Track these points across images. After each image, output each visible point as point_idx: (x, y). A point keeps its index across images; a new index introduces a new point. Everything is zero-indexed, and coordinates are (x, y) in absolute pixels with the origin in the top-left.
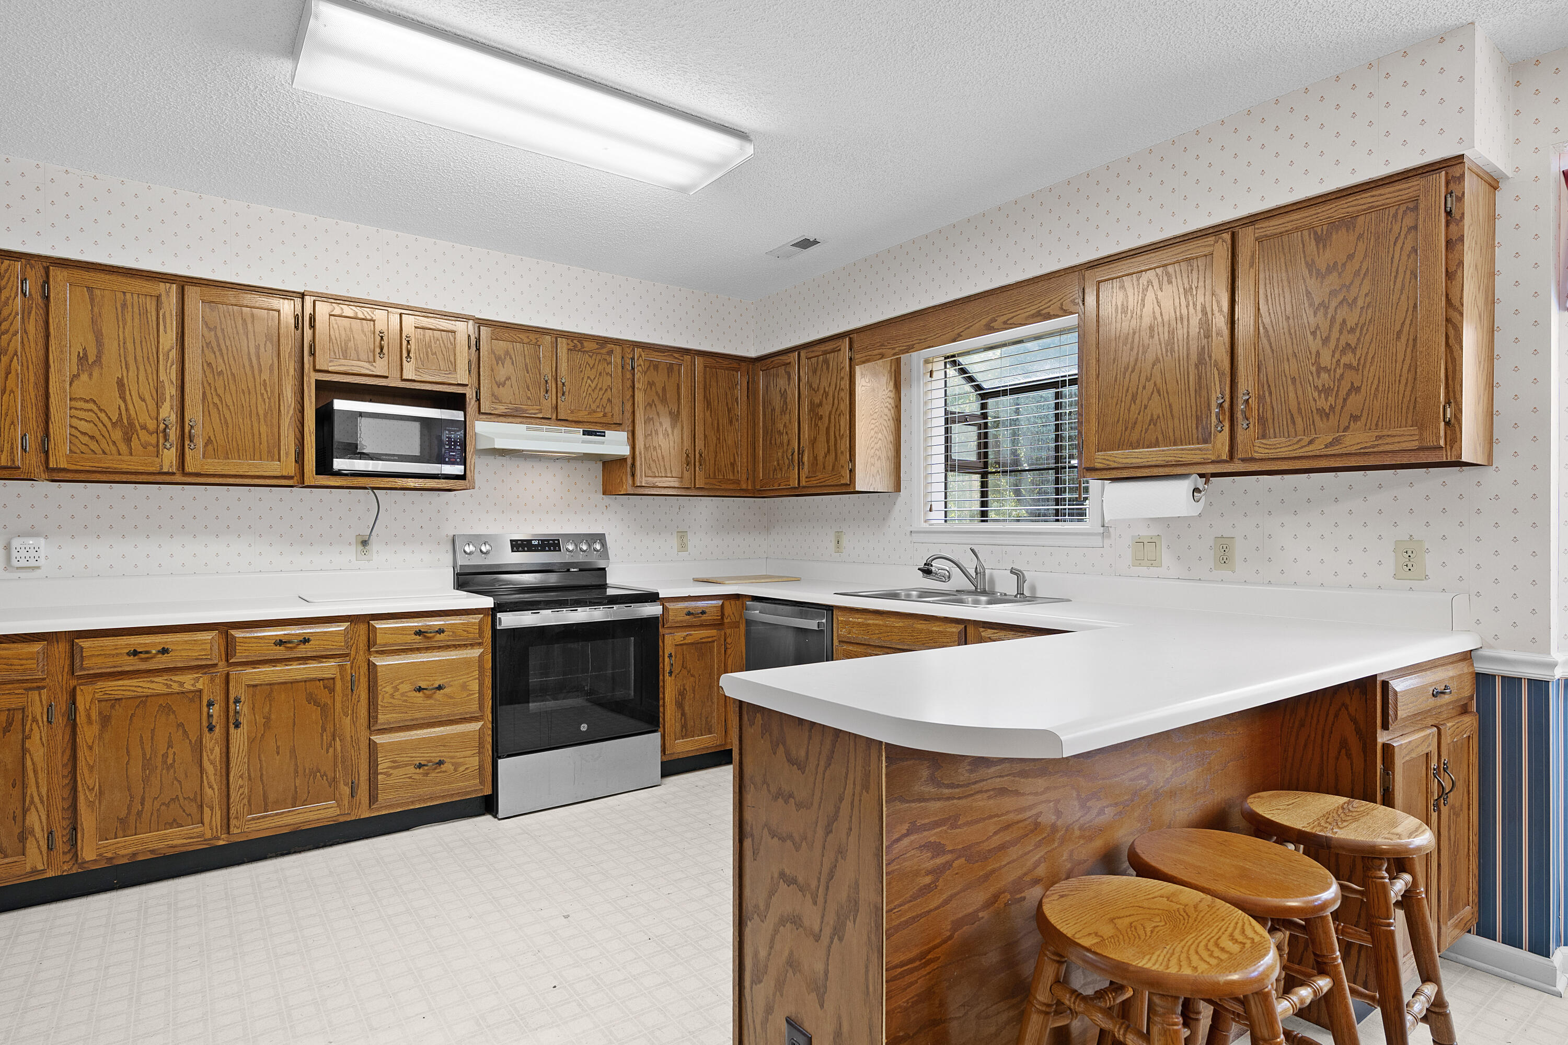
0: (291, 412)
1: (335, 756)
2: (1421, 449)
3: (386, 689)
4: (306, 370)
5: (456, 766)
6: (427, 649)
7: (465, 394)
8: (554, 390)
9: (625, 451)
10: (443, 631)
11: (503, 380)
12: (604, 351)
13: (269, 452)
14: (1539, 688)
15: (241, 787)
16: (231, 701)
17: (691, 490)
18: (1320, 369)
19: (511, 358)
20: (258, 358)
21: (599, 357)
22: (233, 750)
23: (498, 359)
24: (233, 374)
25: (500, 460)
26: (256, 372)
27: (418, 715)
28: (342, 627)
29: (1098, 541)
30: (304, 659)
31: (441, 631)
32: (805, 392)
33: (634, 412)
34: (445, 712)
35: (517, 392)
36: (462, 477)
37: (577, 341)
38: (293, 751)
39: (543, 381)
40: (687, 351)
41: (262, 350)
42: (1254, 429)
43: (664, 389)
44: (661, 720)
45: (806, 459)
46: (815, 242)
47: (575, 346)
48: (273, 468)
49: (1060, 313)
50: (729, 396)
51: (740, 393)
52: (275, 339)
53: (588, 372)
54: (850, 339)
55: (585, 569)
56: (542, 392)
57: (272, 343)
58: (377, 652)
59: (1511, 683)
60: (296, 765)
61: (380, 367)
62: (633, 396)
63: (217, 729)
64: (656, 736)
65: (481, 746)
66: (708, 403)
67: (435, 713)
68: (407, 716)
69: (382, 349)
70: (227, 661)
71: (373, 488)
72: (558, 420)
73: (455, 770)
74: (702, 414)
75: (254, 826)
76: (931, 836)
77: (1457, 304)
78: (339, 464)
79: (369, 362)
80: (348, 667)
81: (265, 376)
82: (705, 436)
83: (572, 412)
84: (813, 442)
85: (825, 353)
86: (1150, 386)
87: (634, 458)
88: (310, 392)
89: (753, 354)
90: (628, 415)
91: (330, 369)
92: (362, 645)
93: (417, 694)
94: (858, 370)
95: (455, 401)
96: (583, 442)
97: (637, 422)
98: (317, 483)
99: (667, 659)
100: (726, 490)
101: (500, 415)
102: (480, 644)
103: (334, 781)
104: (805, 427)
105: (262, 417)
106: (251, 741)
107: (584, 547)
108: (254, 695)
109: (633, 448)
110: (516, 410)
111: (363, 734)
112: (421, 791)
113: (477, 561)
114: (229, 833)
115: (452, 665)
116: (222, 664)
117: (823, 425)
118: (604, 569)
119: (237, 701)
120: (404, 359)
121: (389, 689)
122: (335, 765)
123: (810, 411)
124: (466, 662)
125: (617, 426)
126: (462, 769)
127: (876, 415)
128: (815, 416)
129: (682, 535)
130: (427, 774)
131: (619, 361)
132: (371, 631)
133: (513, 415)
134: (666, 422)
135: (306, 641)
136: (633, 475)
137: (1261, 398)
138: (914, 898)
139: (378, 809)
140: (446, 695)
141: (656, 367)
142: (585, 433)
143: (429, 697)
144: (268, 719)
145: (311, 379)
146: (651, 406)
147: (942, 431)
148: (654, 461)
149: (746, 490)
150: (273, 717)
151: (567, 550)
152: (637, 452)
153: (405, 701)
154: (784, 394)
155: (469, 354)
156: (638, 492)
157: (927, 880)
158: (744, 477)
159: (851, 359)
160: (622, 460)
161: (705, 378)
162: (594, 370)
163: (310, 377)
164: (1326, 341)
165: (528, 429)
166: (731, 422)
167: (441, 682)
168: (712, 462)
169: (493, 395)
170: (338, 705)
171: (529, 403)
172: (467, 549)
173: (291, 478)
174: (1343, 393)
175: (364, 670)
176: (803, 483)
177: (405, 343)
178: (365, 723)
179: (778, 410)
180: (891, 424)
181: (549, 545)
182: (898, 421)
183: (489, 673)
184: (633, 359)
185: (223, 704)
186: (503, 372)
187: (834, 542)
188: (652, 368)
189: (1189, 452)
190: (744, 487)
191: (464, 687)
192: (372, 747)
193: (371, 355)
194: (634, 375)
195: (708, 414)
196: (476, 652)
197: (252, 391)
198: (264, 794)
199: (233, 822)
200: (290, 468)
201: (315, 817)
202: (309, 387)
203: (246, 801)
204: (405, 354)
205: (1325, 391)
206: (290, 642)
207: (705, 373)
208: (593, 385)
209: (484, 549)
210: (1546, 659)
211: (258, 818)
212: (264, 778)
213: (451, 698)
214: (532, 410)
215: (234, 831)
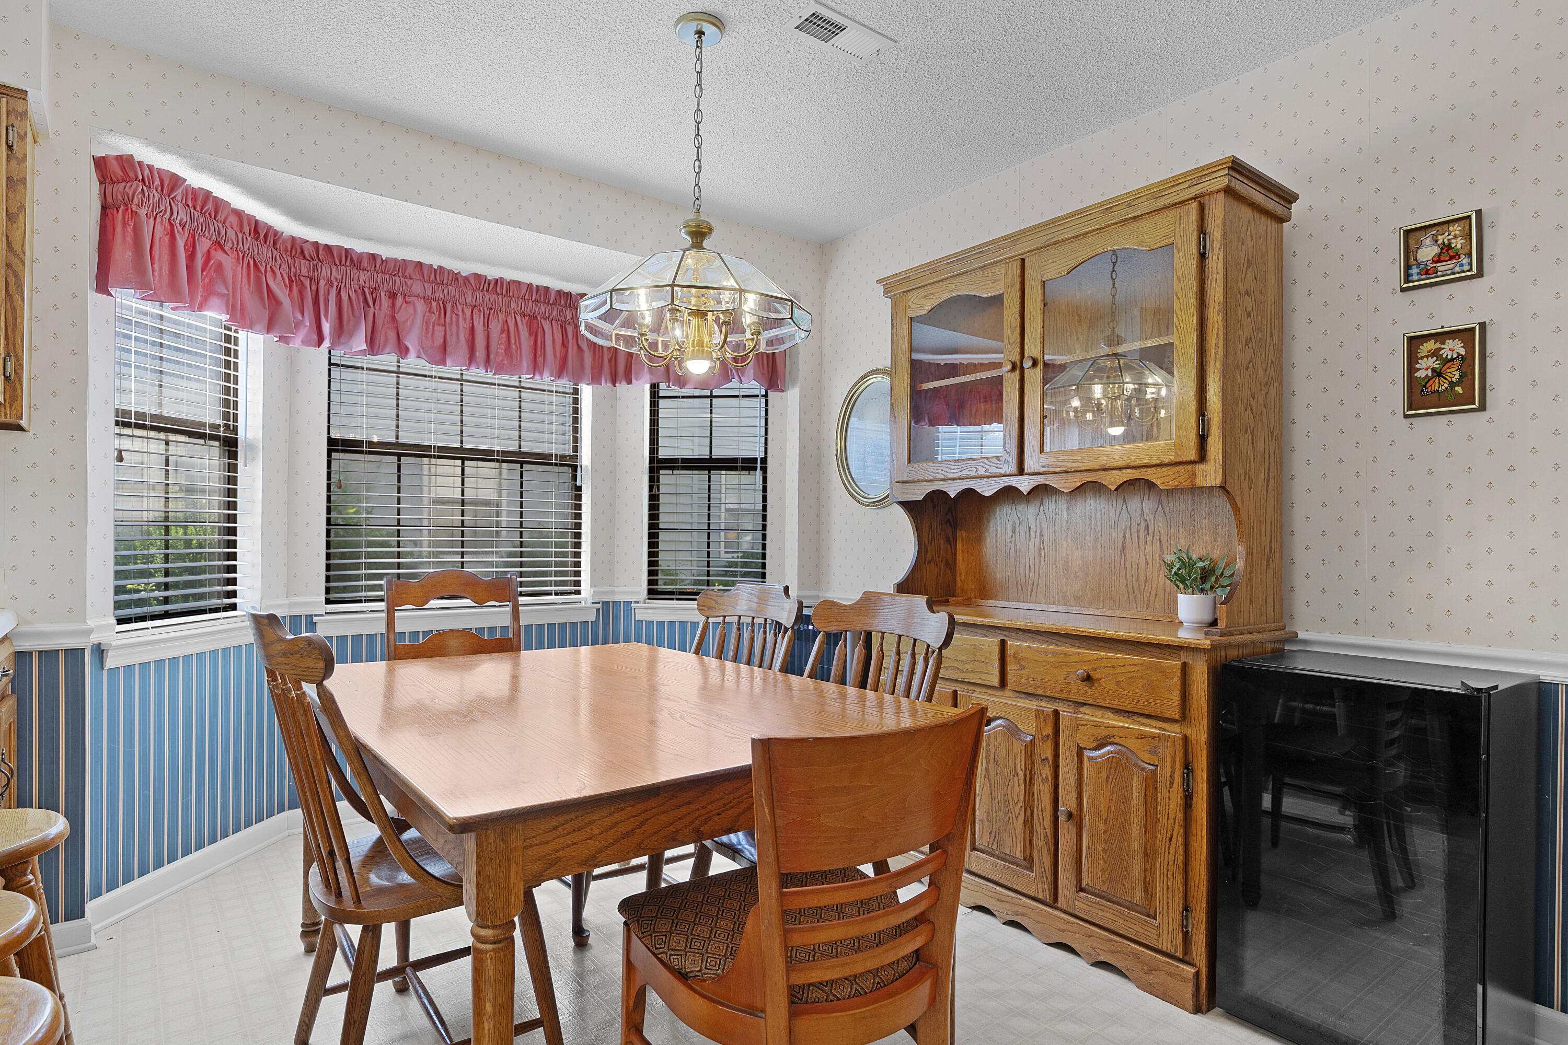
77: (19, 251)
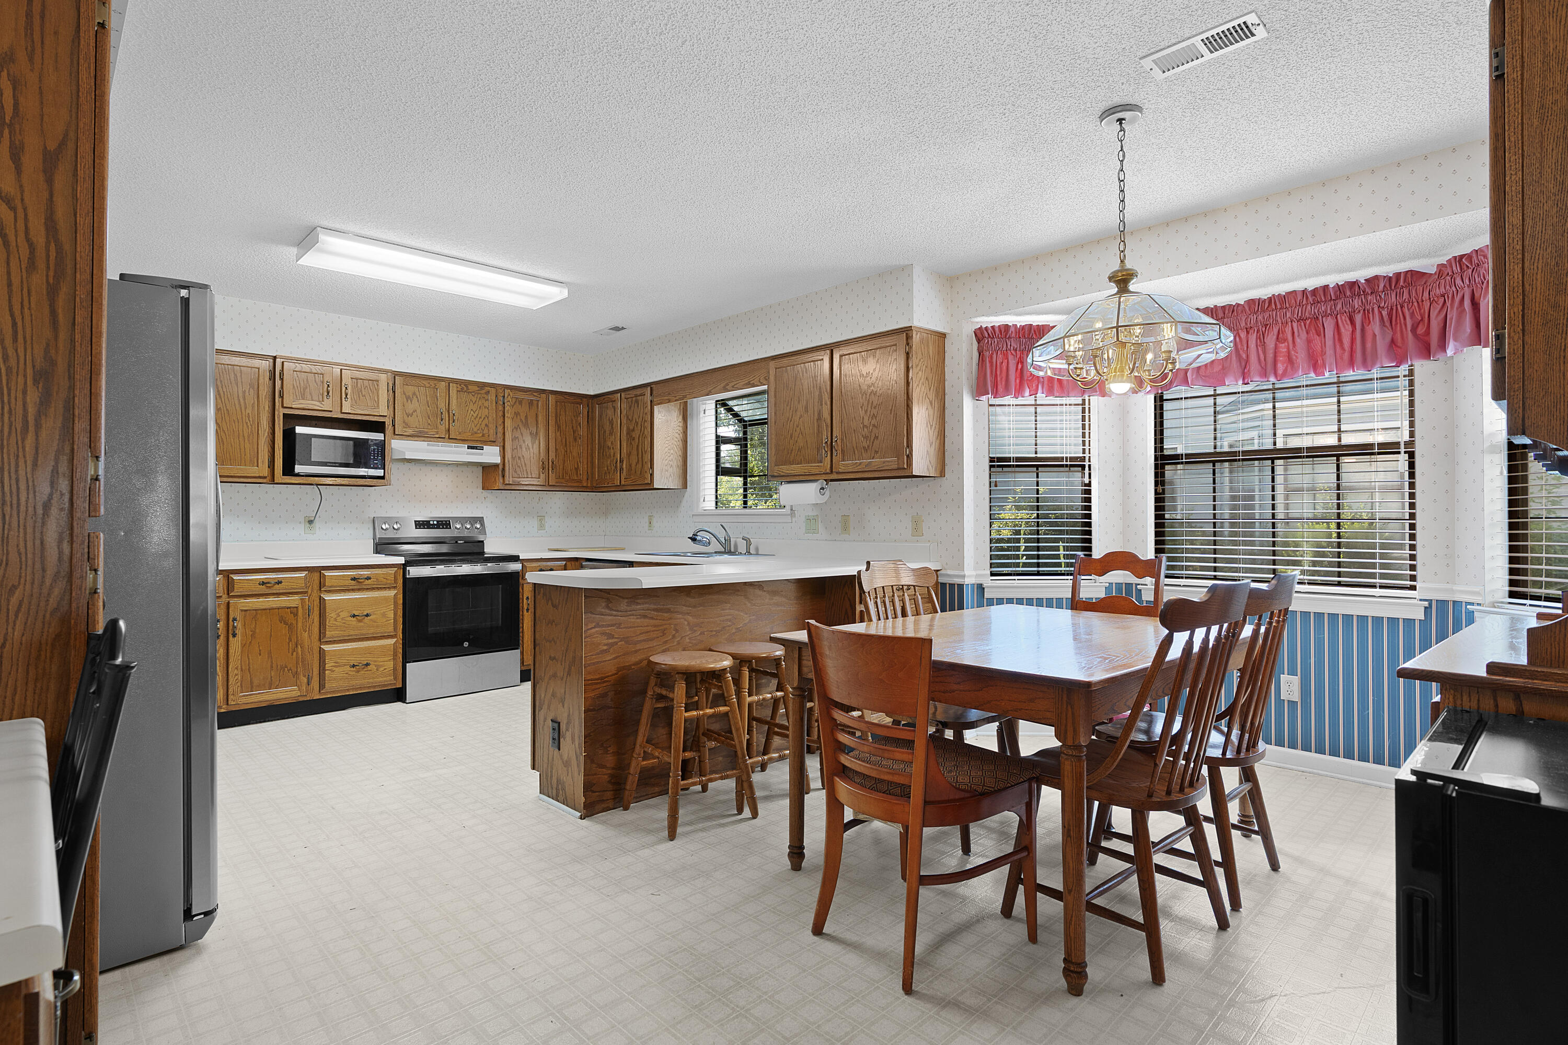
0: (266, 434)
1: (297, 658)
2: (898, 469)
3: (332, 615)
4: (277, 407)
5: (378, 667)
6: (359, 590)
7: (384, 422)
8: (447, 419)
9: (498, 460)
10: (370, 579)
11: (411, 412)
12: (483, 392)
13: (251, 460)
14: (961, 587)
15: (236, 675)
16: (231, 620)
17: (549, 487)
18: (864, 426)
19: (417, 397)
20: (244, 399)
21: (479, 396)
22: (231, 651)
23: (408, 398)
24: (227, 410)
25: (407, 465)
26: (243, 408)
27: (352, 633)
28: (303, 574)
29: (789, 519)
30: (278, 594)
31: (368, 578)
32: (624, 421)
33: (504, 433)
34: (371, 631)
35: (421, 420)
36: (383, 478)
37: (464, 385)
38: (270, 653)
39: (439, 413)
40: (543, 391)
41: (247, 394)
42: (840, 456)
43: (526, 417)
44: (521, 642)
45: (624, 466)
46: (623, 328)
47: (462, 389)
48: (253, 471)
49: (759, 384)
50: (574, 422)
51: (582, 419)
52: (256, 387)
53: (471, 406)
54: (651, 388)
55: (469, 541)
56: (439, 421)
57: (253, 388)
58: (325, 591)
59: (952, 586)
60: (272, 662)
61: (327, 405)
62: (504, 422)
63: (221, 637)
64: (518, 651)
65: (395, 654)
66: (558, 427)
67: (364, 632)
68: (346, 633)
69: (328, 393)
70: (228, 594)
71: (317, 485)
72: (449, 438)
73: (377, 670)
74: (554, 434)
75: (244, 700)
76: (608, 630)
78: (298, 469)
79: (319, 401)
80: (307, 600)
81: (249, 411)
82: (556, 450)
83: (460, 434)
84: (629, 455)
85: (636, 396)
86: (798, 429)
87: (504, 465)
88: (279, 421)
89: (592, 392)
90: (500, 435)
91: (293, 406)
92: (316, 587)
93: (352, 619)
94: (656, 408)
95: (378, 427)
96: (468, 454)
97: (506, 440)
98: (283, 481)
99: (525, 601)
100: (572, 487)
101: (409, 436)
102: (395, 588)
103: (296, 674)
104: (624, 444)
105: (246, 438)
106: (243, 646)
107: (468, 526)
108: (245, 616)
109: (503, 458)
110: (420, 432)
111: (316, 644)
112: (354, 683)
113: (391, 535)
114: (228, 704)
115: (376, 601)
116: (225, 596)
117: (635, 444)
118: (483, 541)
119: (234, 619)
120: (343, 399)
121: (333, 615)
122: (297, 663)
123: (627, 434)
124: (386, 599)
125: (492, 443)
126: (382, 669)
127: (669, 438)
128: (630, 438)
129: (541, 519)
130: (358, 672)
131: (494, 398)
132: (322, 578)
133: (418, 435)
134: (528, 440)
135: (279, 582)
136: (503, 476)
137: (842, 440)
138: (598, 654)
139: (325, 693)
140: (371, 620)
141: (520, 403)
142: (469, 447)
143: (360, 621)
144: (254, 633)
145: (279, 413)
146: (517, 429)
147: (714, 449)
148: (519, 467)
149: (587, 487)
150: (257, 631)
151: (456, 528)
152: (506, 461)
153: (344, 623)
154: (611, 422)
155: (388, 395)
156: (508, 488)
157: (605, 648)
158: (585, 478)
159: (651, 401)
160: (496, 466)
161: (556, 409)
162: (476, 405)
163: (279, 412)
164: (866, 411)
165: (428, 445)
166: (575, 440)
167: (368, 612)
168: (561, 467)
169: (404, 422)
170: (300, 624)
171: (430, 427)
172: (384, 527)
173: (265, 477)
174: (872, 438)
175: (317, 602)
176: (623, 483)
177: (344, 389)
178: (317, 638)
179: (608, 432)
180: (680, 444)
181: (443, 525)
182: (685, 441)
183: (401, 607)
184: (504, 397)
185: (225, 622)
186: (410, 407)
187: (648, 523)
188: (517, 403)
189: (813, 468)
190: (585, 485)
191: (384, 615)
192: (322, 653)
193: (321, 397)
194: (504, 408)
195: (558, 434)
196: (392, 593)
197: (240, 421)
198: (251, 680)
199: (231, 697)
200: (265, 471)
201: (284, 697)
202: (279, 418)
203: (239, 684)
204: (344, 396)
205: (866, 437)
206: (269, 583)
207: (556, 406)
208: (475, 415)
209: (395, 527)
210: (962, 573)
211: (247, 695)
212: (251, 670)
213: (375, 622)
214: (432, 432)
215: (231, 702)
